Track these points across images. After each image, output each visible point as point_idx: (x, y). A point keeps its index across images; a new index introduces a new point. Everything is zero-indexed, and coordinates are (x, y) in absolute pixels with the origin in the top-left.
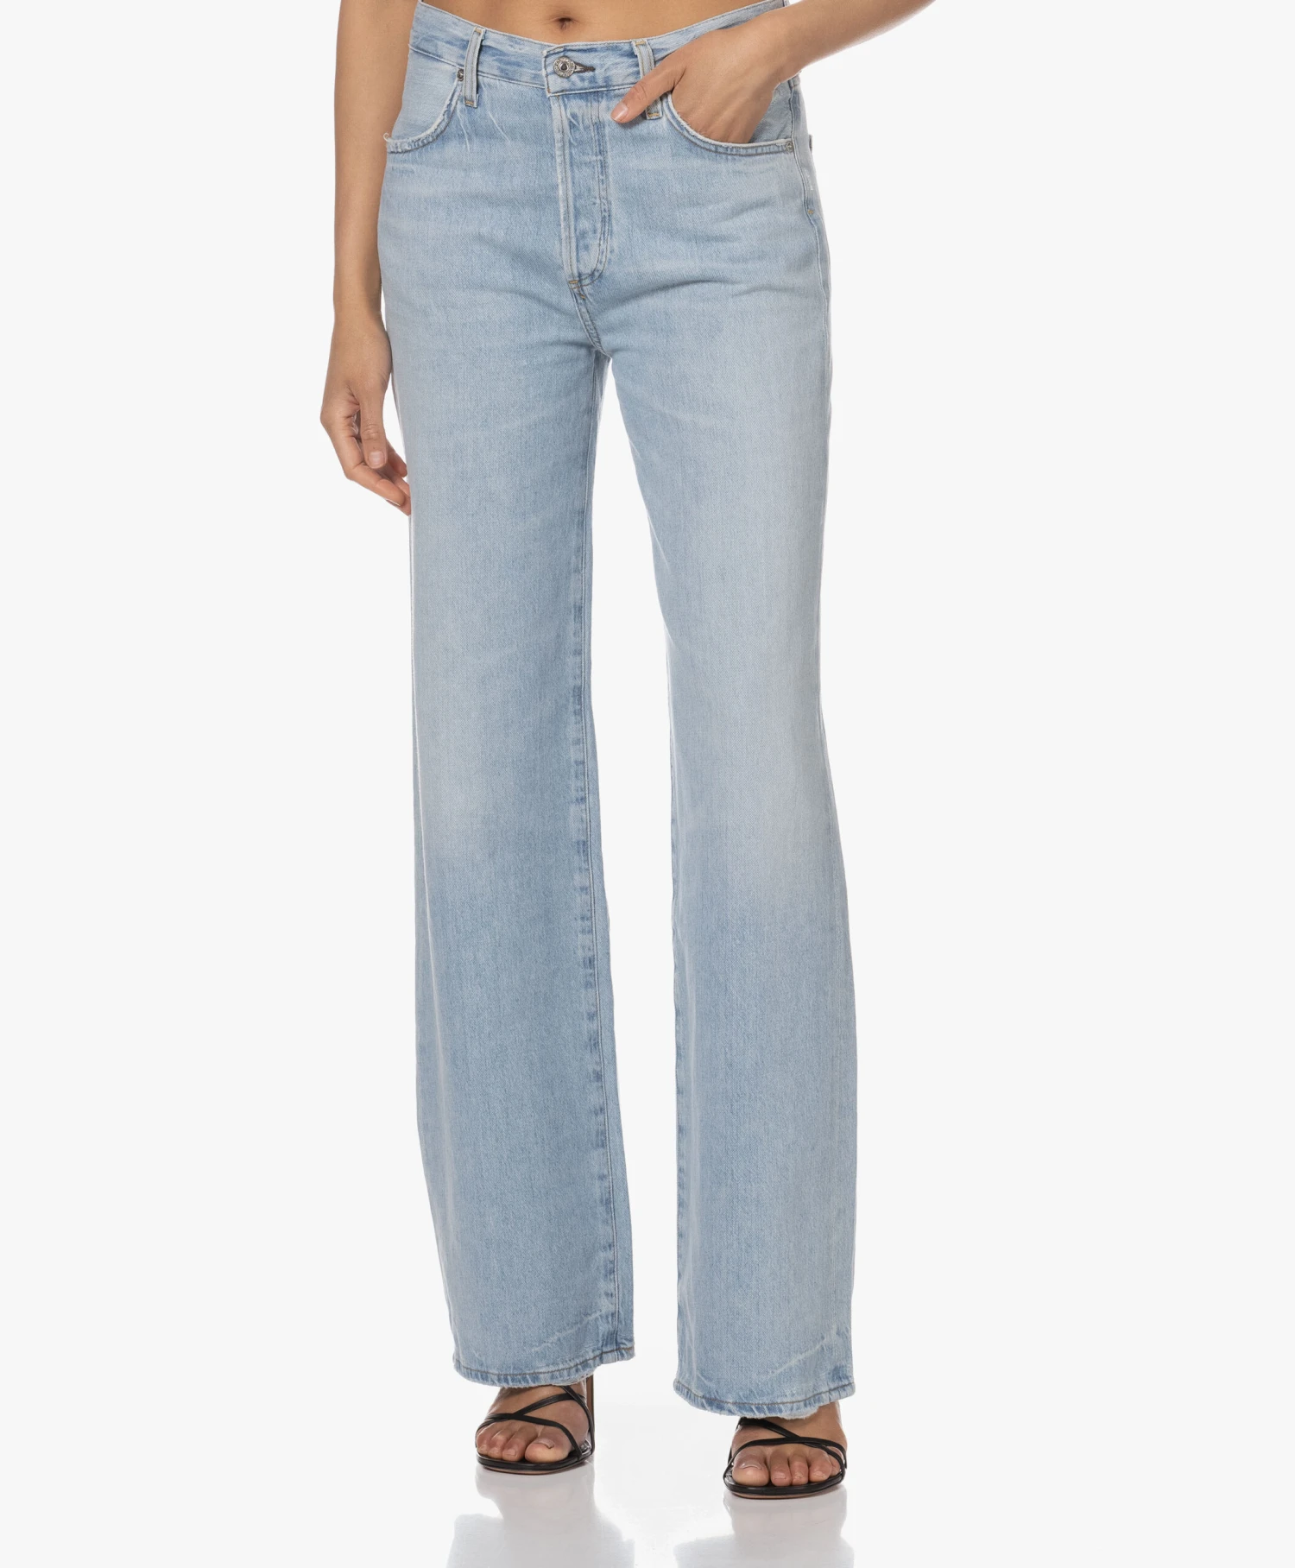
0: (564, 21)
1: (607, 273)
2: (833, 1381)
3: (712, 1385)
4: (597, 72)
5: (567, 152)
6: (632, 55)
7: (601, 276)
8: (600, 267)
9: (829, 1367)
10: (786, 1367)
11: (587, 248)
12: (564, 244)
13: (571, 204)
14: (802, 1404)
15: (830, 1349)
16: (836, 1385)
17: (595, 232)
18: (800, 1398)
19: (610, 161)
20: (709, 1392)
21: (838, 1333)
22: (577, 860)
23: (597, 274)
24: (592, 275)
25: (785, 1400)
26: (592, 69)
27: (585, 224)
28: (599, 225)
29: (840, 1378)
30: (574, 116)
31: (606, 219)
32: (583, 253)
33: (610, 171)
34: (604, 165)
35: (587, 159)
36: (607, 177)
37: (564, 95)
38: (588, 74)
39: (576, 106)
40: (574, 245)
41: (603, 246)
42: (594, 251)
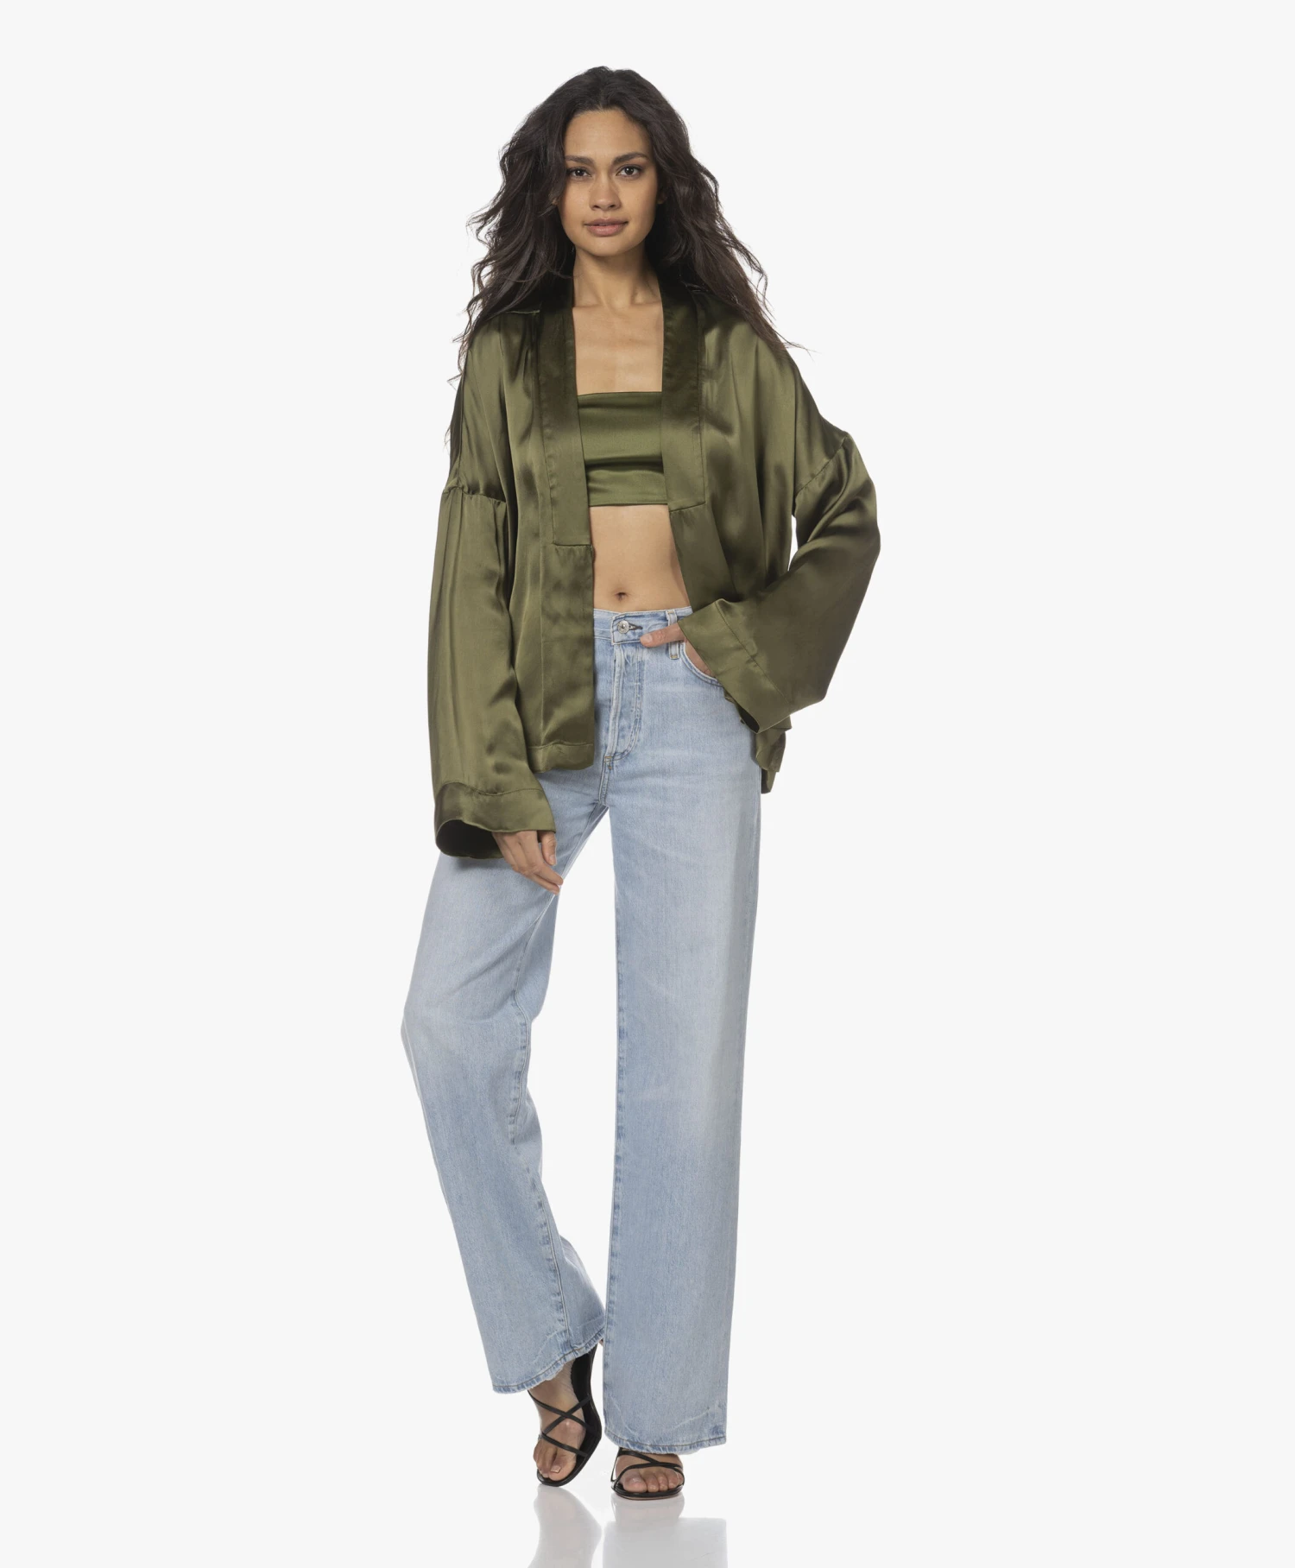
0: (621, 595)
1: (632, 753)
2: (713, 1434)
3: (636, 1434)
4: (644, 629)
5: (621, 680)
6: (665, 619)
7: (628, 755)
8: (630, 749)
9: (711, 1426)
10: (681, 1424)
11: (623, 737)
12: (610, 733)
13: (619, 711)
14: (688, 1447)
15: (713, 1416)
16: (714, 1437)
17: (630, 727)
18: (687, 1443)
19: (645, 686)
20: (633, 1438)
21: (719, 1406)
22: (514, 1083)
23: (626, 753)
24: (623, 753)
25: (678, 1444)
26: (641, 628)
27: (624, 722)
28: (633, 724)
29: (717, 1433)
30: (628, 657)
31: (638, 721)
32: (621, 740)
33: (645, 692)
34: (640, 688)
35: (631, 684)
36: (642, 696)
37: (623, 644)
38: (638, 631)
39: (630, 650)
40: (617, 734)
41: (634, 737)
42: (628, 738)
